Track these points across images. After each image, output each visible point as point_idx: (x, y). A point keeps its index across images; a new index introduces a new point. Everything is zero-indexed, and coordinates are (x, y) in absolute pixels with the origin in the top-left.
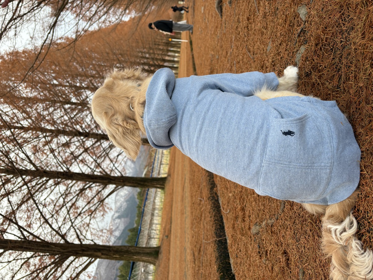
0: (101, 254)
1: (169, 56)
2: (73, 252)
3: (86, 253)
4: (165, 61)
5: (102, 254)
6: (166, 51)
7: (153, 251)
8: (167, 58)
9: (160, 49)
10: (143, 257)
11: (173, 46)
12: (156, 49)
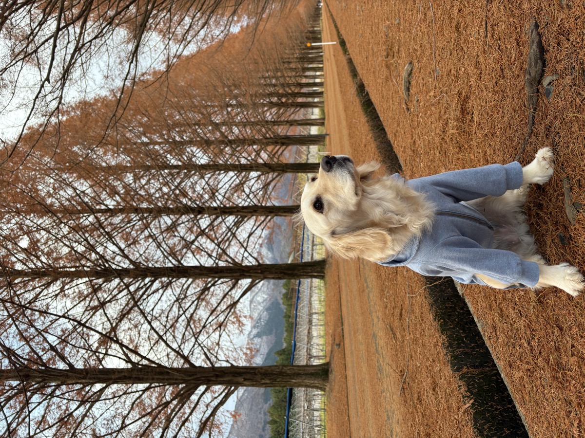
0: (243, 380)
1: (306, 77)
2: (203, 379)
3: (221, 379)
4: (301, 85)
5: (245, 380)
6: (300, 69)
7: (320, 370)
8: (304, 81)
9: (291, 69)
10: (305, 379)
11: (312, 60)
12: (286, 69)
